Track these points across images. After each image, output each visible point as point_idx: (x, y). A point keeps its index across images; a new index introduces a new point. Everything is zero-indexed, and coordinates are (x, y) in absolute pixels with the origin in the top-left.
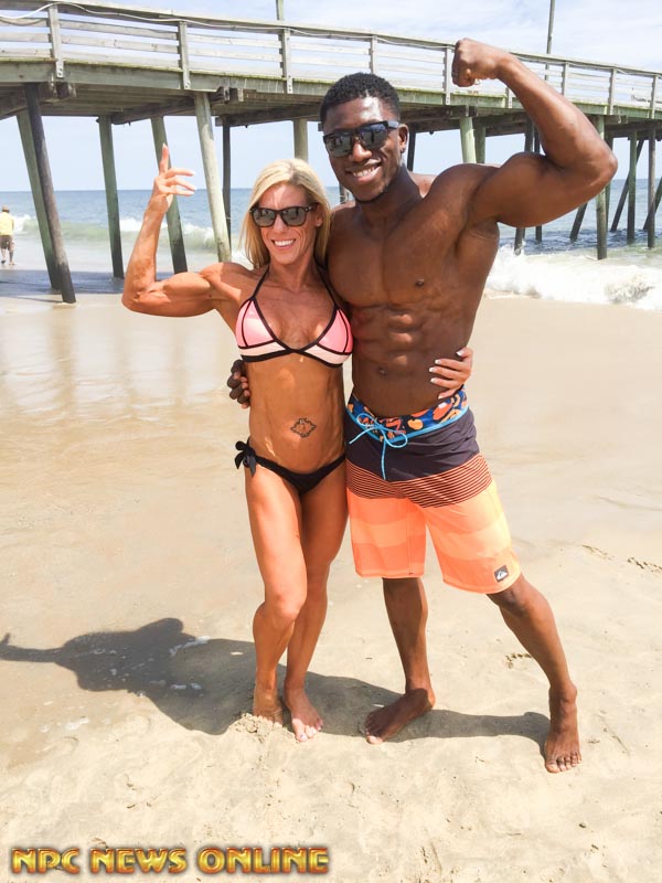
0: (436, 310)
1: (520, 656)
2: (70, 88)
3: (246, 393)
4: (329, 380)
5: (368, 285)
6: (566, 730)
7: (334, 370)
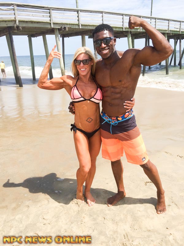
0: (124, 88)
1: (149, 182)
2: (20, 28)
3: (74, 110)
4: (96, 107)
5: (106, 81)
6: (162, 202)
7: (98, 104)
